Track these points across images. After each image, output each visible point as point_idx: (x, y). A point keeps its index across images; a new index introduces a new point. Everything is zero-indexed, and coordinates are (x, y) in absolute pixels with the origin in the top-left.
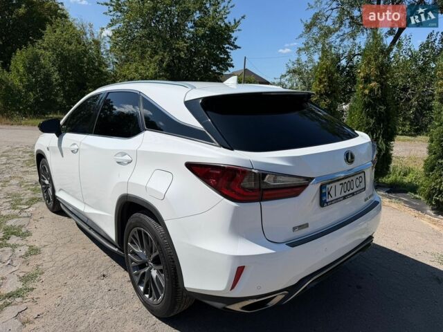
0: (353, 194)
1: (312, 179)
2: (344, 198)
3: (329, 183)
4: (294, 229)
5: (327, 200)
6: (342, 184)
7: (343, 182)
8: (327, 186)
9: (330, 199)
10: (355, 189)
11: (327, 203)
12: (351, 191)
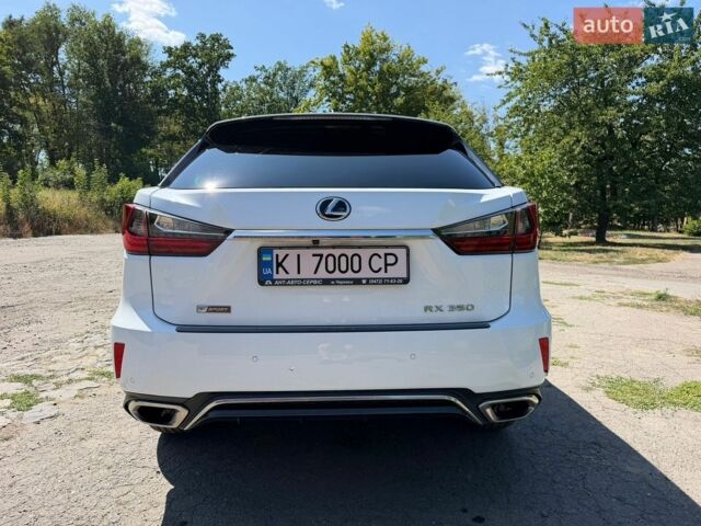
0: (357, 282)
1: (228, 232)
2: (326, 282)
3: (280, 248)
4: (200, 308)
5: (276, 276)
6: (321, 256)
7: (325, 252)
8: (275, 252)
9: (282, 275)
10: (366, 273)
11: (273, 281)
12: (350, 274)
